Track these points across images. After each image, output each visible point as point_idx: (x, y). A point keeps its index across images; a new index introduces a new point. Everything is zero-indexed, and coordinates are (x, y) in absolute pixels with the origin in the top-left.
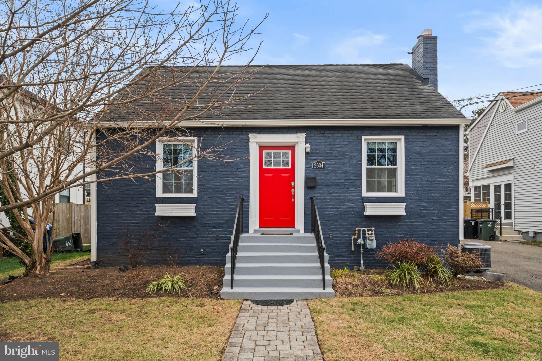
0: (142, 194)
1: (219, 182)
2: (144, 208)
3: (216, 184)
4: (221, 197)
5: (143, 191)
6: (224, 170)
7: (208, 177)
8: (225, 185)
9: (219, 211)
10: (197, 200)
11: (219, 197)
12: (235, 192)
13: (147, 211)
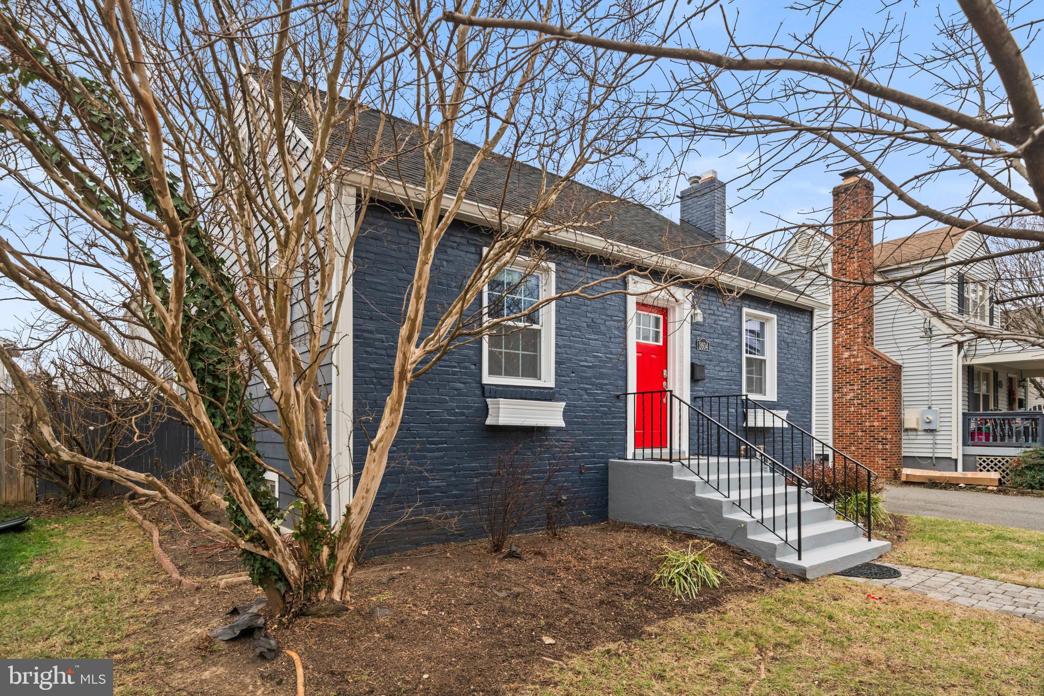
0: (454, 373)
1: (586, 361)
2: (457, 407)
3: (582, 363)
4: (590, 389)
5: (455, 367)
6: (593, 337)
7: (570, 347)
8: (594, 367)
9: (585, 417)
10: (554, 393)
11: (585, 390)
12: (607, 382)
13: (462, 414)
